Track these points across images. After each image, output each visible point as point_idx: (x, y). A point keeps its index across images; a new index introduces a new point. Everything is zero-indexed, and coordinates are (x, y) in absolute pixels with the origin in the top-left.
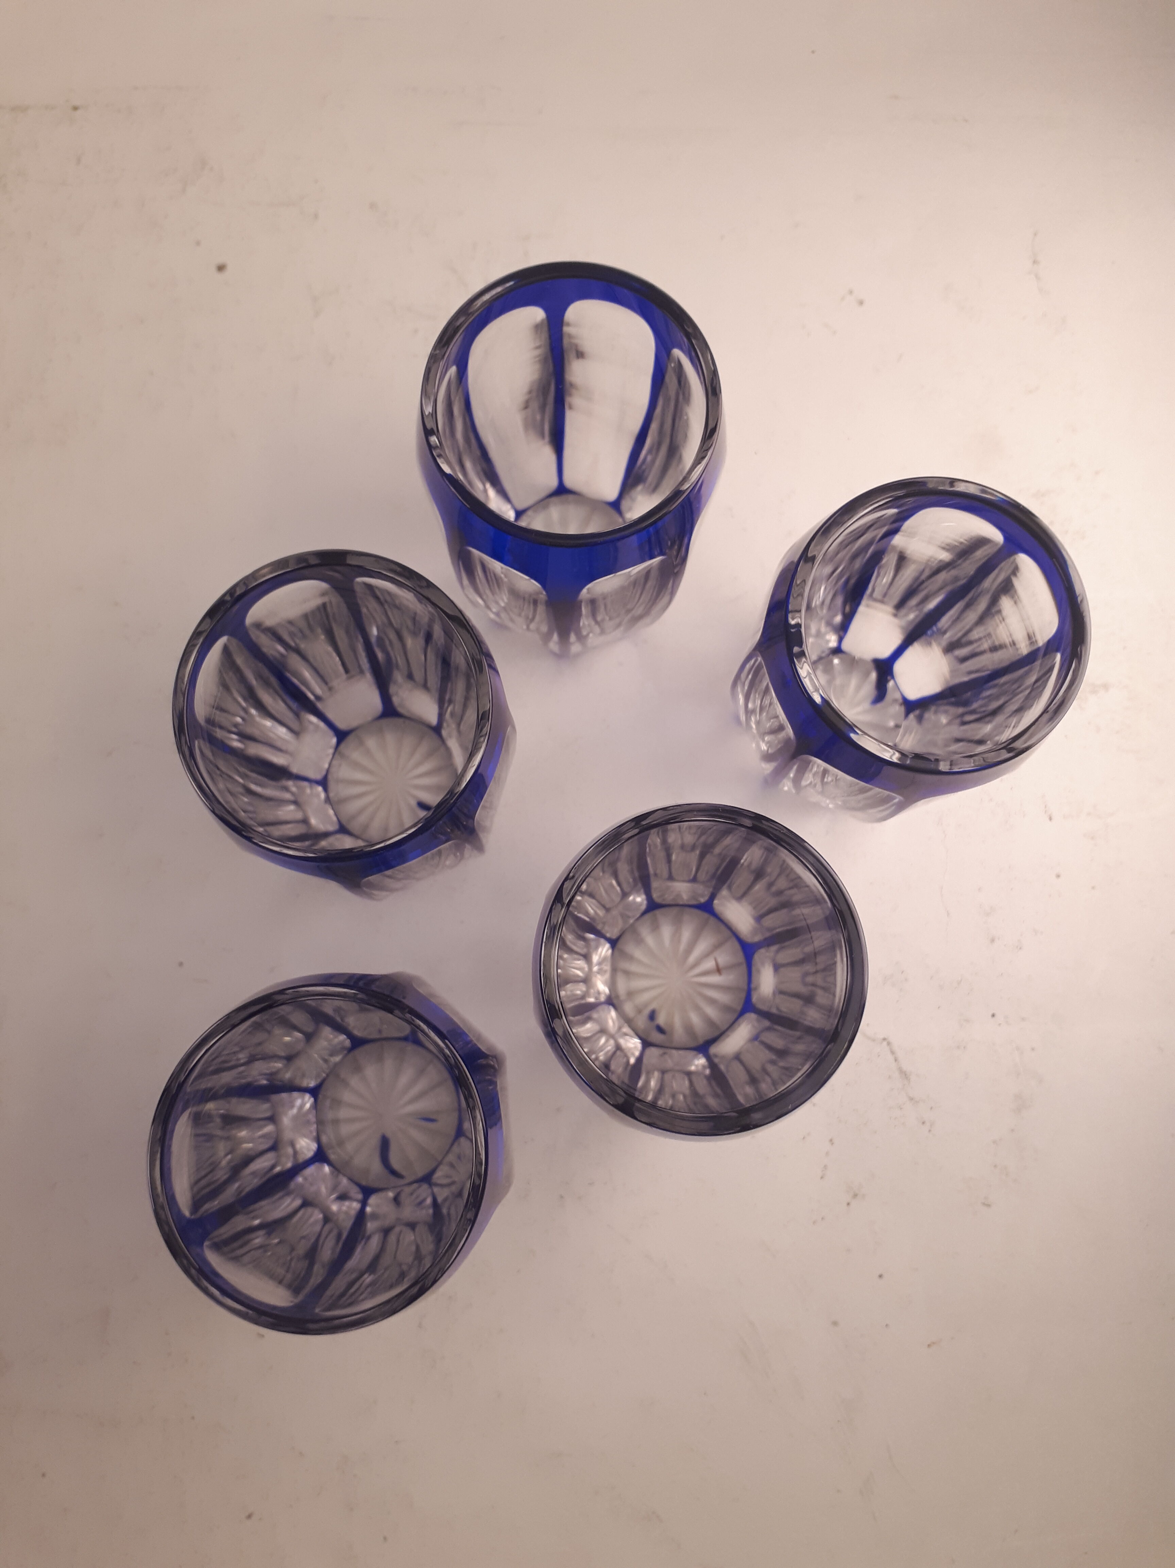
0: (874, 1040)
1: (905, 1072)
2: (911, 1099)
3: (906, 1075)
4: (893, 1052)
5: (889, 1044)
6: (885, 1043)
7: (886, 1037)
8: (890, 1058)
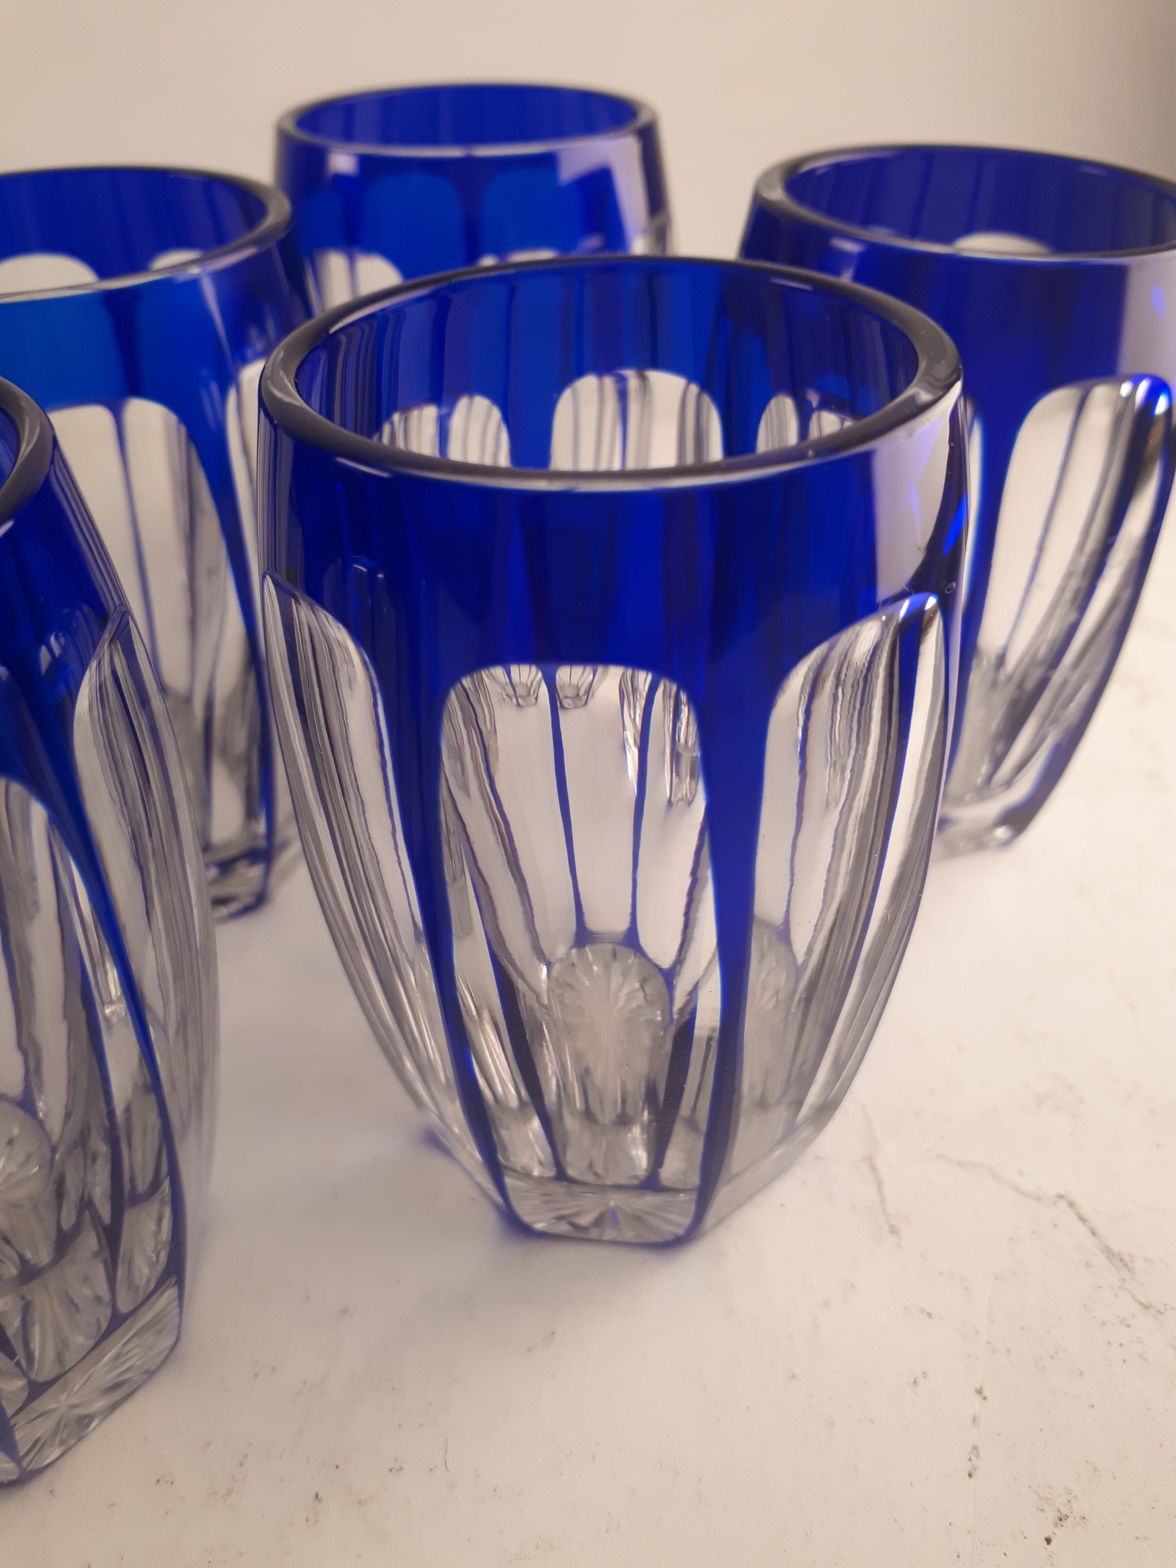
0: (1038, 1199)
1: (1119, 1254)
2: (1146, 1307)
3: (1122, 1260)
4: (1083, 1219)
5: (1071, 1204)
6: (1063, 1204)
7: (1064, 1193)
8: (1081, 1230)
